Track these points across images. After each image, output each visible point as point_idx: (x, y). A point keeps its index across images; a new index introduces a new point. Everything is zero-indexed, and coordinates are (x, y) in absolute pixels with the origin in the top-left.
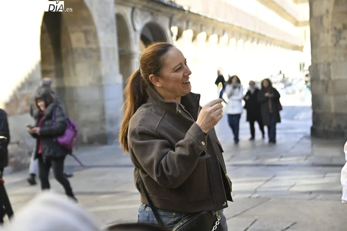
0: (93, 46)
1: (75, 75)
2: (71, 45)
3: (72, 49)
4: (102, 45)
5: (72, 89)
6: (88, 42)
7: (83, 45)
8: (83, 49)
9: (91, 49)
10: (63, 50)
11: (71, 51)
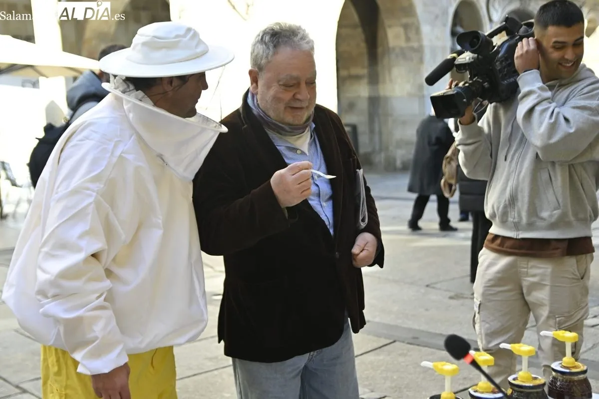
0: (415, 45)
1: (391, 80)
2: (387, 43)
3: (389, 48)
4: (426, 43)
5: (386, 99)
6: (408, 39)
7: (402, 43)
8: (402, 49)
9: (413, 49)
10: (380, 50)
11: (388, 50)
